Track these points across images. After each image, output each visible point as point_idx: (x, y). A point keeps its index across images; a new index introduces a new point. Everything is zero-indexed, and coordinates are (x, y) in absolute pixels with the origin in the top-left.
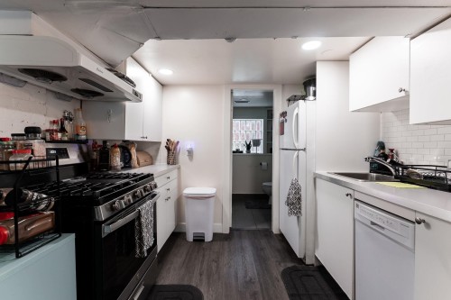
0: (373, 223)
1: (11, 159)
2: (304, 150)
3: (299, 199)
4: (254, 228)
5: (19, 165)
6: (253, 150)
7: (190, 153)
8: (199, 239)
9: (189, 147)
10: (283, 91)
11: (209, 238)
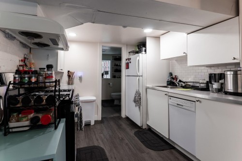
0: (178, 104)
1: (46, 81)
2: (142, 76)
3: (140, 99)
4: (112, 116)
5: (51, 84)
6: (105, 77)
7: (80, 78)
8: (88, 124)
9: (80, 75)
10: (127, 48)
11: (93, 123)
